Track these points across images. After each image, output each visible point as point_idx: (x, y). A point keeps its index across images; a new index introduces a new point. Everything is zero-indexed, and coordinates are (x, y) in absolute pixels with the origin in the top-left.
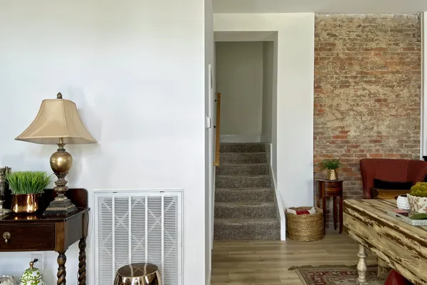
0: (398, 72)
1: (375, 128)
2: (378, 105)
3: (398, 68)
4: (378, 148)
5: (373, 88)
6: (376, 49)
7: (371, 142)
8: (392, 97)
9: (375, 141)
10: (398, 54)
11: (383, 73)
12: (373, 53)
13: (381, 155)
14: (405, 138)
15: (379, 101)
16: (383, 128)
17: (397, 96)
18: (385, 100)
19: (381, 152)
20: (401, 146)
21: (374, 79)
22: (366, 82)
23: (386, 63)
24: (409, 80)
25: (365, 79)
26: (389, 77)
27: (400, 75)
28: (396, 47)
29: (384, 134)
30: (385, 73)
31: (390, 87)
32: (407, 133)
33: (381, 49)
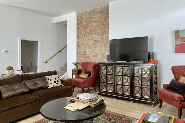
0: (101, 29)
1: (95, 51)
2: (95, 42)
3: (102, 27)
4: (96, 58)
5: (94, 36)
6: (95, 21)
7: (93, 56)
8: (99, 39)
9: (95, 56)
10: (102, 21)
11: (97, 30)
12: (93, 22)
14: (104, 55)
16: (97, 51)
17: (101, 38)
18: (98, 40)
19: (97, 60)
20: (103, 58)
21: (94, 32)
22: (92, 34)
23: (98, 26)
24: (105, 31)
25: (91, 33)
26: (99, 31)
27: (102, 30)
28: (101, 19)
29: (97, 53)
31: (99, 35)
32: (105, 53)
33: (96, 21)
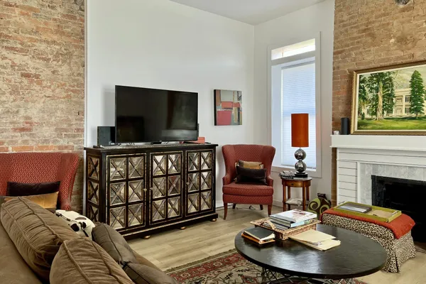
0: (54, 42)
1: (22, 112)
2: (25, 81)
3: (55, 37)
4: (26, 138)
5: (18, 58)
6: (23, 7)
7: (15, 130)
8: (45, 73)
9: (22, 130)
10: (55, 20)
11: (31, 40)
12: (17, 11)
13: (32, 148)
14: (65, 126)
15: (27, 76)
16: (34, 112)
17: (53, 72)
18: (37, 76)
19: (31, 143)
20: (60, 136)
21: (19, 46)
22: (7, 48)
23: (38, 28)
24: (70, 55)
25: (5, 44)
26: (43, 47)
27: (58, 47)
28: (53, 11)
29: (35, 120)
30: (36, 41)
31: (44, 59)
32: (68, 120)
33: (31, 9)
